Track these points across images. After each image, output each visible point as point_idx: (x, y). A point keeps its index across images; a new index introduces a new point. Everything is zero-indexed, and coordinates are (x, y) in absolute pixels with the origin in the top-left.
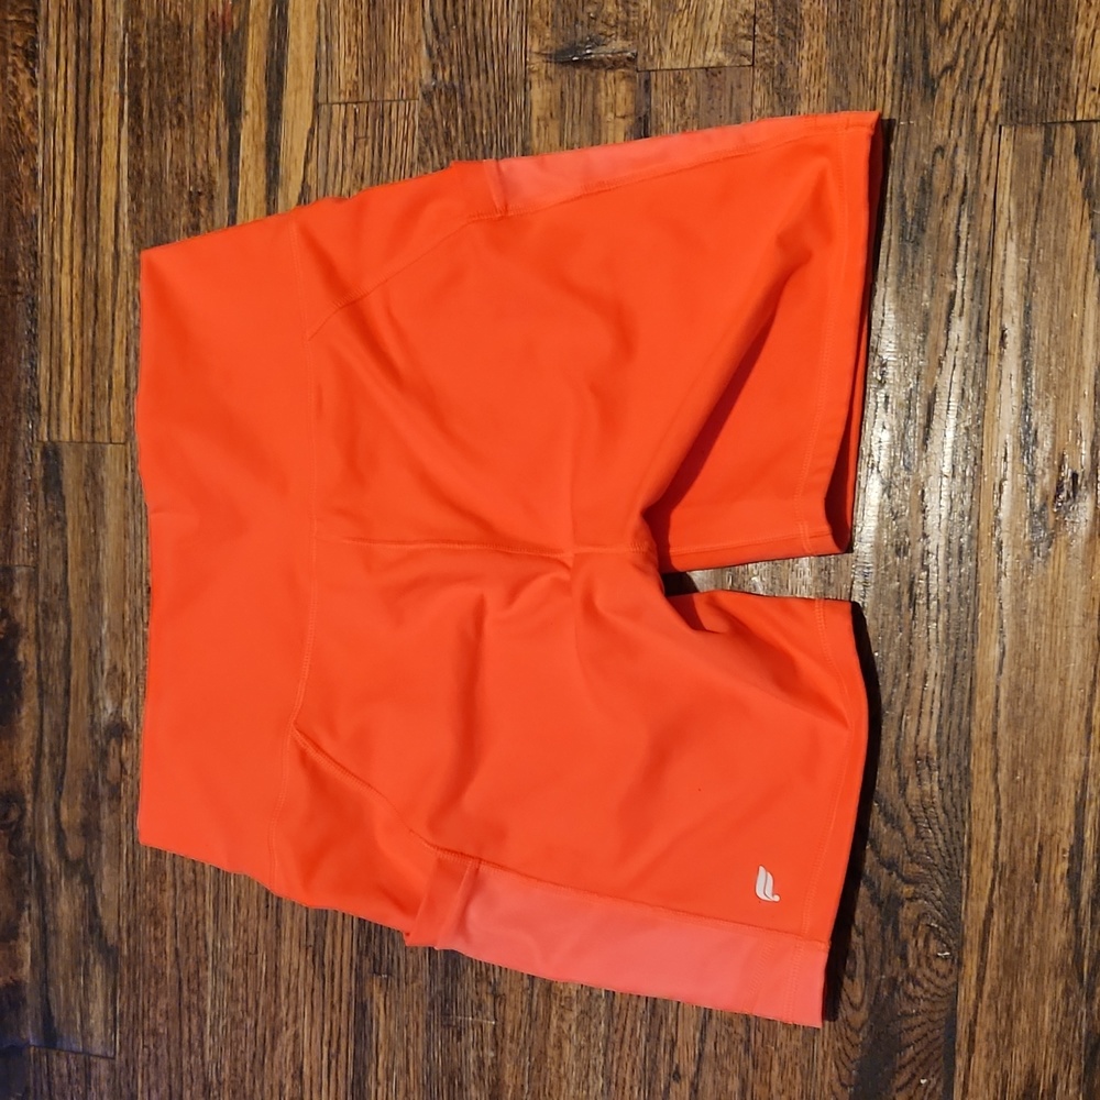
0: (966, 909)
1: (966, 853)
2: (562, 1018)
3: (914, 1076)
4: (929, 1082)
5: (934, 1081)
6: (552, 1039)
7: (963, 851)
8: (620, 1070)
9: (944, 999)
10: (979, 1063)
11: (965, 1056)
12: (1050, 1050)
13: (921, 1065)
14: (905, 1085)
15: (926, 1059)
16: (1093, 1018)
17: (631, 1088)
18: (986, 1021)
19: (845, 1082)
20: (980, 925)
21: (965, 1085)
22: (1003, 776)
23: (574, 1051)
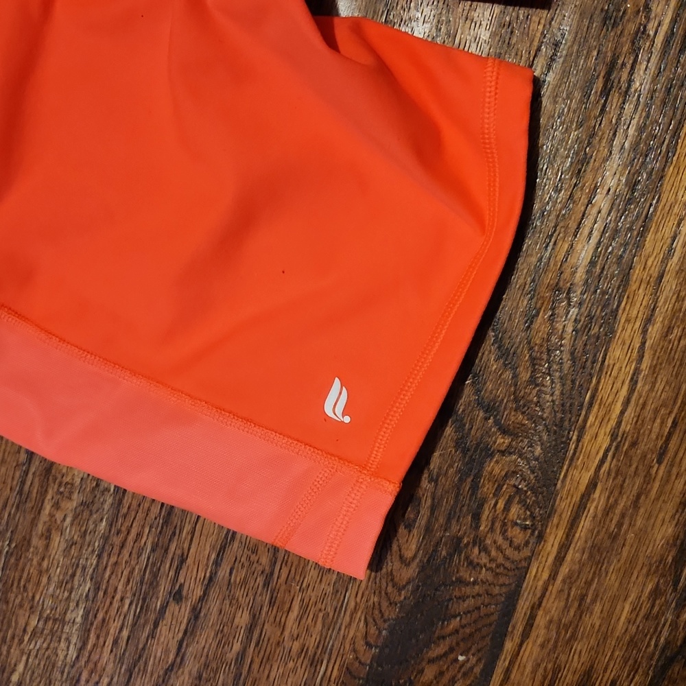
0: (565, 476)
1: (583, 413)
2: (57, 506)
3: (451, 650)
4: (468, 660)
5: (473, 660)
6: (40, 527)
7: (581, 409)
8: (113, 577)
9: (510, 573)
10: (531, 651)
11: (517, 640)
12: (617, 653)
13: (463, 640)
14: (439, 658)
15: (471, 635)
16: (677, 627)
17: (122, 599)
18: (553, 606)
19: (372, 641)
20: (577, 498)
21: (508, 671)
22: (655, 331)
23: (63, 546)
